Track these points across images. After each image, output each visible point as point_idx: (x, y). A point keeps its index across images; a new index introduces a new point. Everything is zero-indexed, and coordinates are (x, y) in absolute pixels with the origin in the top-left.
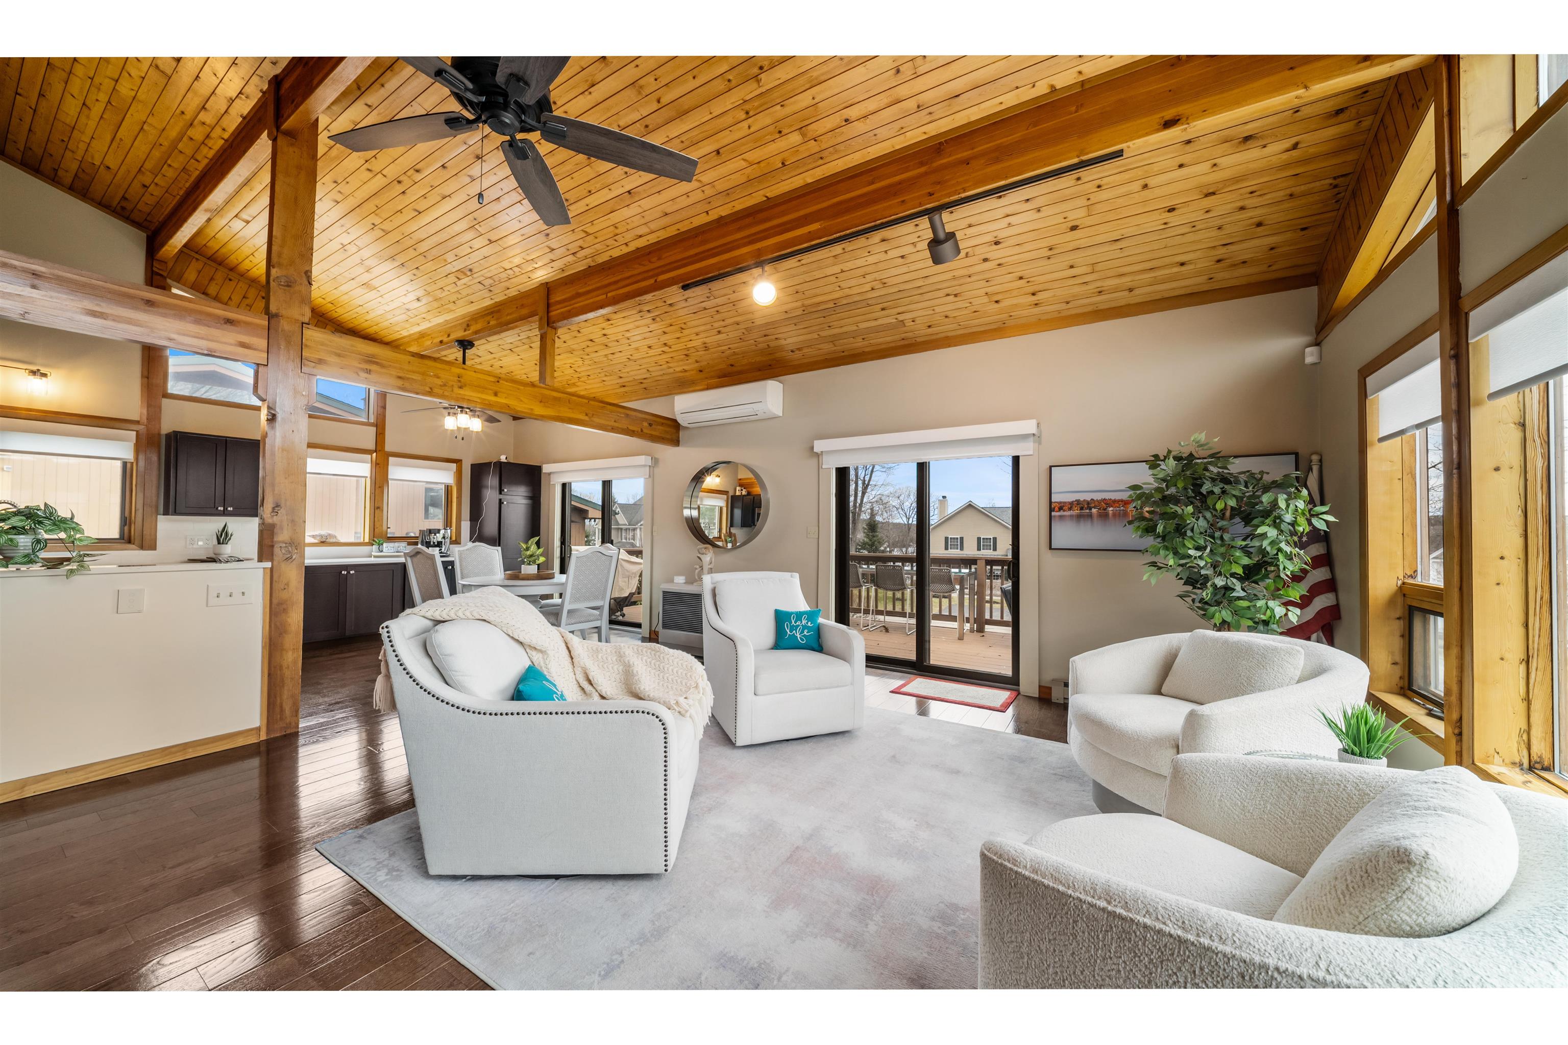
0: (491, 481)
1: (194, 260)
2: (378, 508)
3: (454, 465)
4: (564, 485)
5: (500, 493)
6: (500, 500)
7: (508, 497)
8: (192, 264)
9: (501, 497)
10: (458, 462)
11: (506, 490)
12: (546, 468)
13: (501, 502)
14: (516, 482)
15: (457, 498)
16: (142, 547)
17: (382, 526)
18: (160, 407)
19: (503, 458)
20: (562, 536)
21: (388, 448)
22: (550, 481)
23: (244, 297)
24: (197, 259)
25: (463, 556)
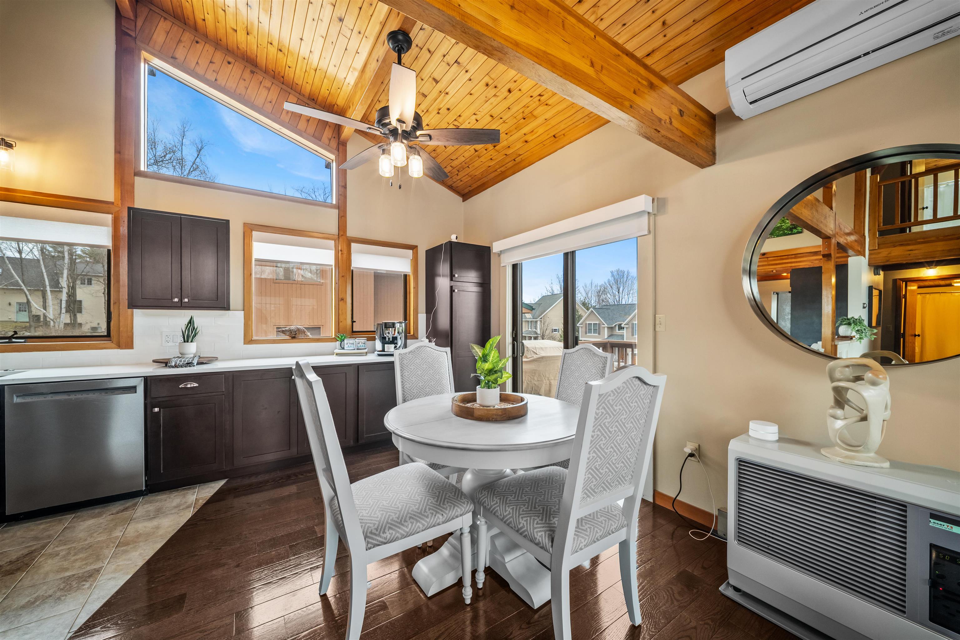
0: (444, 268)
1: (162, 19)
2: (342, 299)
3: (410, 252)
4: (515, 267)
5: (451, 280)
6: (451, 287)
7: (458, 284)
8: (160, 24)
9: (453, 283)
10: (413, 248)
11: (456, 276)
12: (496, 247)
13: (452, 290)
14: (466, 267)
15: (414, 288)
16: (119, 346)
17: (346, 319)
18: (133, 186)
19: (453, 238)
20: (513, 330)
21: (351, 232)
22: (500, 263)
23: (211, 62)
24: (165, 19)
25: (405, 362)
